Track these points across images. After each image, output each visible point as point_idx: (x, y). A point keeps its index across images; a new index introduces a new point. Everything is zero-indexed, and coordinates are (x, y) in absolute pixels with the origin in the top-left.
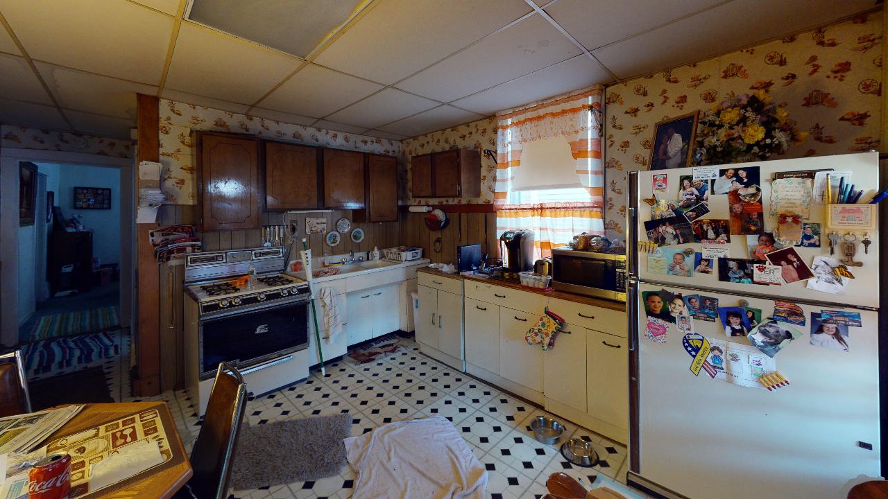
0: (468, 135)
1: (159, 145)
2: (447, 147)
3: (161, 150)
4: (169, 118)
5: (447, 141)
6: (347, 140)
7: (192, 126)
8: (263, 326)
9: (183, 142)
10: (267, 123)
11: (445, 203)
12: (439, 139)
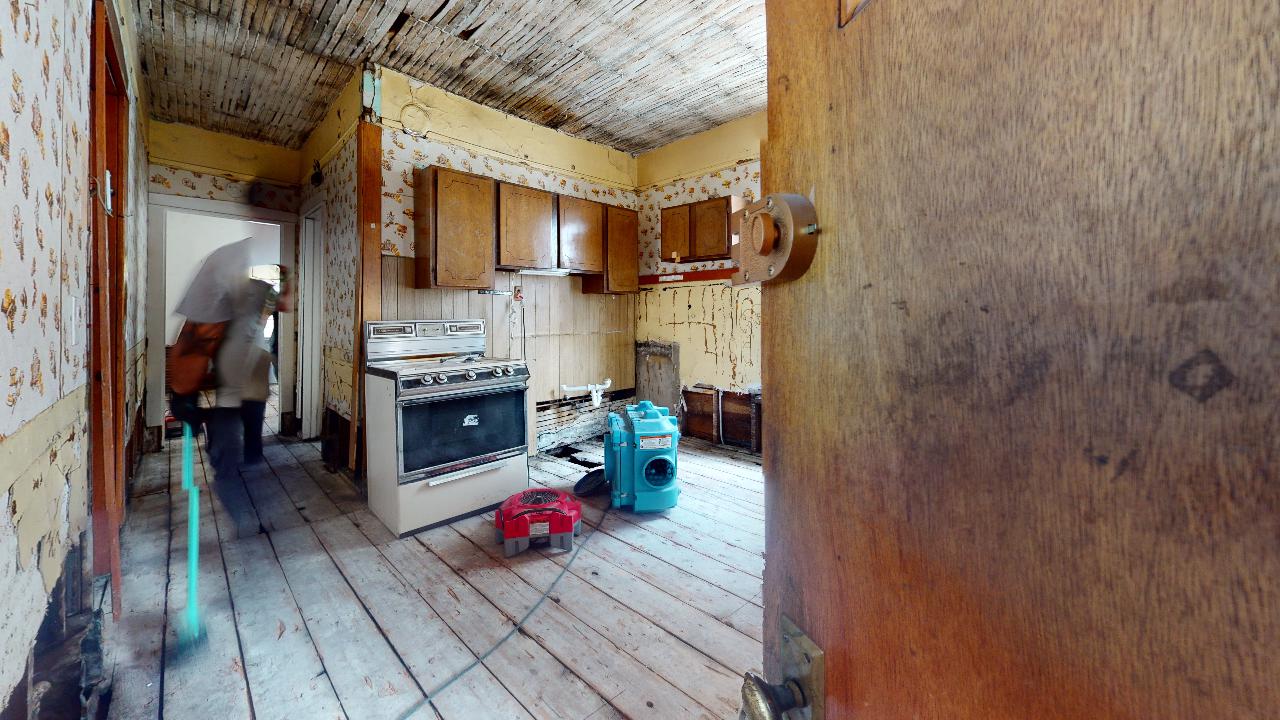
0: (734, 182)
1: (382, 183)
2: (705, 197)
3: (384, 190)
4: (391, 152)
5: (704, 190)
6: (576, 189)
7: (414, 162)
8: (472, 417)
9: (406, 182)
10: (491, 162)
11: (701, 269)
12: (693, 189)
